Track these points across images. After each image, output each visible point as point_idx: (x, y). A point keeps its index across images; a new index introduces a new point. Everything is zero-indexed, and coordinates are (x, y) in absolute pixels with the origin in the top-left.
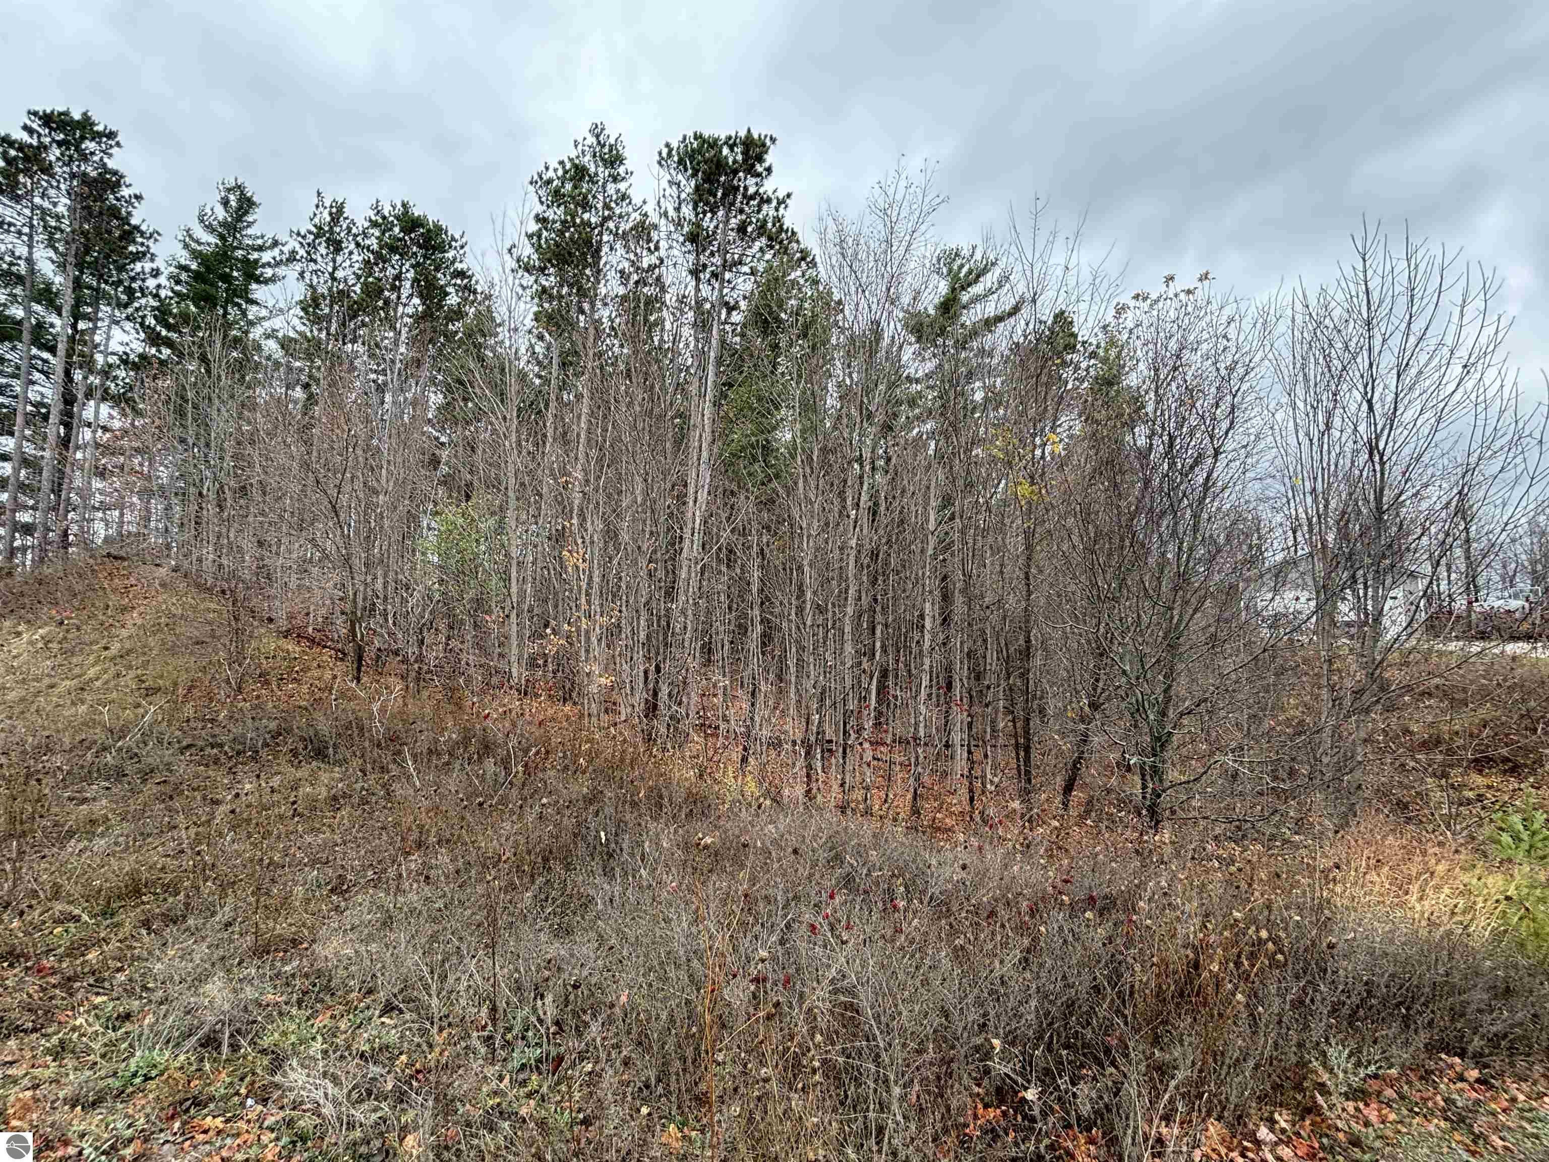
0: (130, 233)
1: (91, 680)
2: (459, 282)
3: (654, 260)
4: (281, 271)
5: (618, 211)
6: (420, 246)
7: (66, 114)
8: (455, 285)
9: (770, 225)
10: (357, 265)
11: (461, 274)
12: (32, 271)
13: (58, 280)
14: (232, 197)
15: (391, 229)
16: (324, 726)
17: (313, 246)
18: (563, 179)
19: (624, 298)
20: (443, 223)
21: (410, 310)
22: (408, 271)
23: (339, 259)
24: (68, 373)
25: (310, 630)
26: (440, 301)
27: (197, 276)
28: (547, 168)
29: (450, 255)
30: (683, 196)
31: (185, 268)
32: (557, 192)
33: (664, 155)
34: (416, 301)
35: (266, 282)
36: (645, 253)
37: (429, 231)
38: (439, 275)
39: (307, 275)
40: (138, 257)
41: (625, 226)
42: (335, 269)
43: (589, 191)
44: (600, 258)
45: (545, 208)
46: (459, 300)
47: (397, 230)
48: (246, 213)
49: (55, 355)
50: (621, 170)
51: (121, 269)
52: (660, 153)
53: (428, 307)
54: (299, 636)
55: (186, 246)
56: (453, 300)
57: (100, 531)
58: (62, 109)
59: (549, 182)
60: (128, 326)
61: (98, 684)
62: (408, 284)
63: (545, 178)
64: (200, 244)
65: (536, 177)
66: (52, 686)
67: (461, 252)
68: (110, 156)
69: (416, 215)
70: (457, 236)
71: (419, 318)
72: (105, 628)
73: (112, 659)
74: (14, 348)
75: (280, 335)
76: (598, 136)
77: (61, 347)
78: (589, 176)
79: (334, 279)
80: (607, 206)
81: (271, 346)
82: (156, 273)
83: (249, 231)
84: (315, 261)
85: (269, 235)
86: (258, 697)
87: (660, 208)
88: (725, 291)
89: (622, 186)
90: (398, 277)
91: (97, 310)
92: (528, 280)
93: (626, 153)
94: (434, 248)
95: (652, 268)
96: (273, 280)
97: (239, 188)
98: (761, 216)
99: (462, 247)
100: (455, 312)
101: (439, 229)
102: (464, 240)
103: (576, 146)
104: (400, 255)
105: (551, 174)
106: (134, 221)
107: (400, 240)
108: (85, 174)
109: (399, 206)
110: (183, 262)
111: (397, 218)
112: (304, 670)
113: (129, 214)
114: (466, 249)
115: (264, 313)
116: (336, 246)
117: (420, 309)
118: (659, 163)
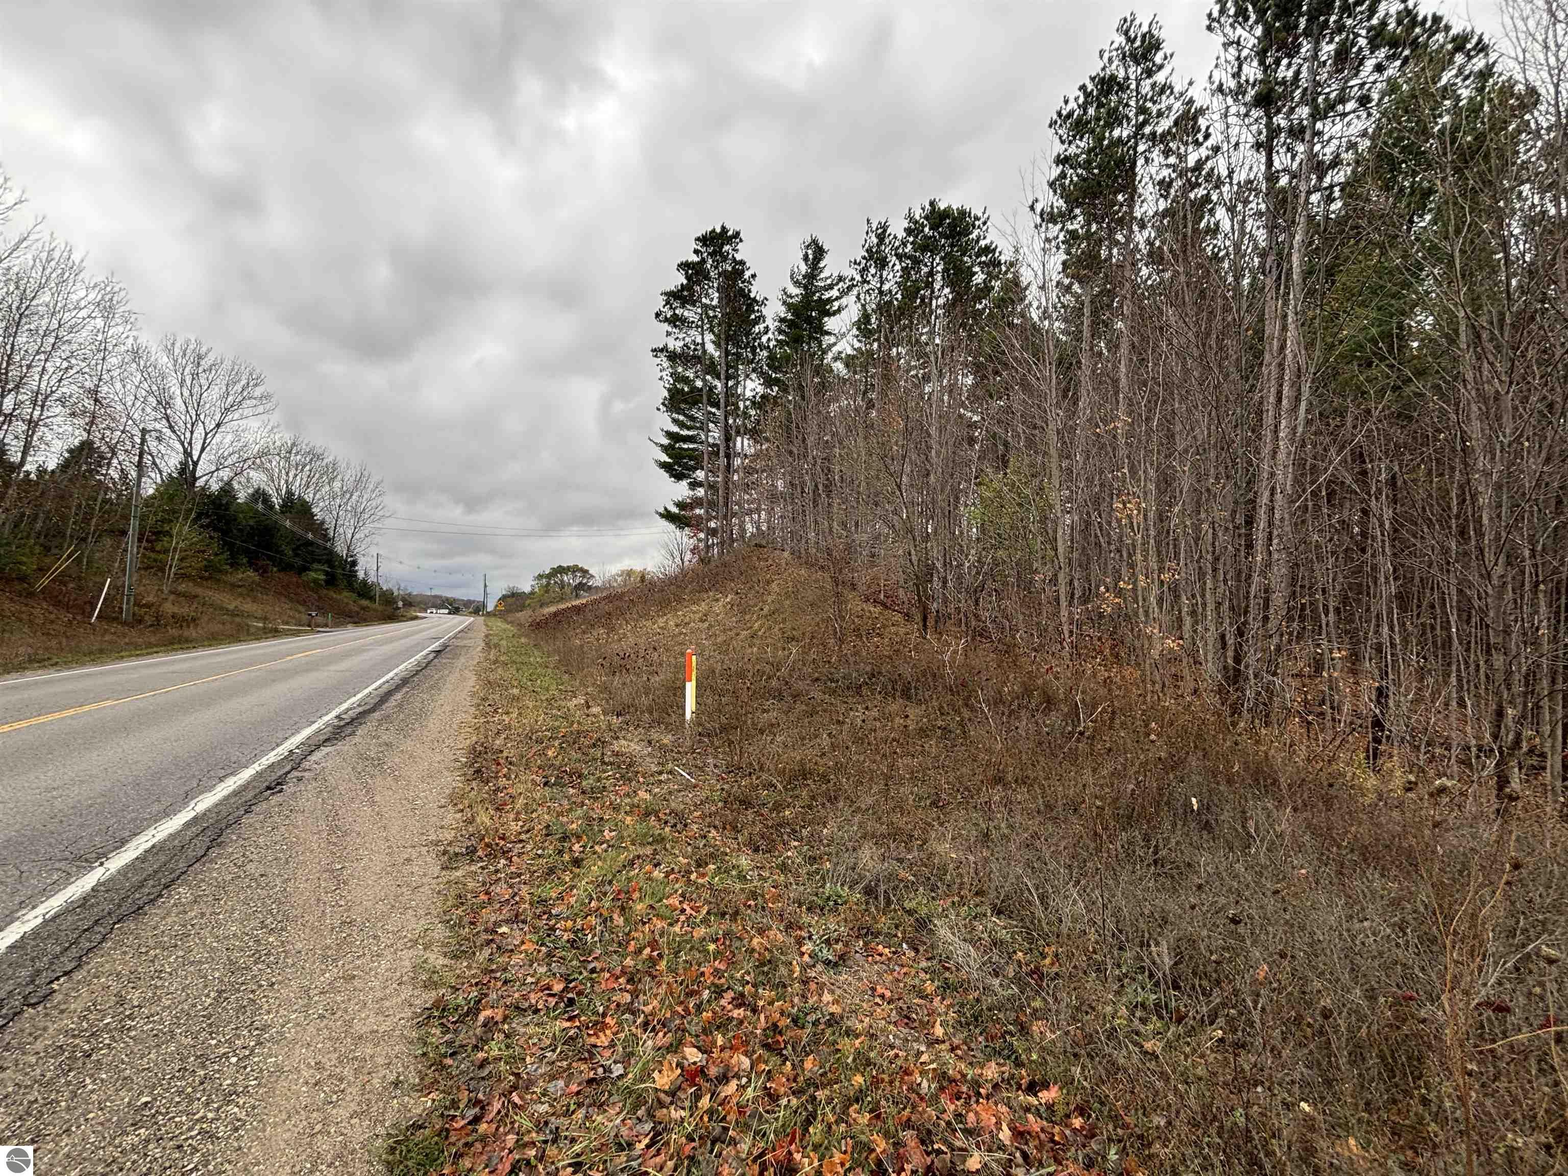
0: (752, 303)
1: (757, 631)
2: (984, 259)
3: (1203, 152)
4: (844, 301)
5: (1154, 110)
6: (947, 238)
7: (713, 231)
8: (980, 263)
9: (1392, 26)
10: (898, 274)
11: (987, 250)
12: (705, 352)
13: (717, 354)
14: (810, 252)
15: (922, 231)
16: (907, 671)
17: (865, 270)
18: (1084, 107)
19: (1166, 213)
20: (967, 208)
21: (941, 301)
22: (938, 264)
23: (885, 273)
24: (726, 420)
25: (882, 597)
26: (968, 283)
27: (791, 324)
28: (1066, 102)
29: (973, 236)
30: (1245, 53)
31: (782, 320)
32: (1079, 122)
33: (1216, 14)
34: (947, 290)
35: (834, 313)
36: (1190, 148)
37: (954, 219)
38: (965, 259)
39: (862, 296)
40: (756, 322)
41: (1165, 125)
42: (882, 283)
43: (1120, 102)
44: (1135, 175)
45: (1066, 146)
46: (984, 277)
47: (927, 229)
48: (820, 260)
49: (719, 409)
50: (1158, 59)
51: (748, 334)
52: (1210, 15)
53: (958, 293)
54: (875, 601)
55: (784, 303)
56: (979, 278)
57: (750, 528)
58: (710, 229)
59: (1070, 115)
60: (754, 376)
61: (760, 633)
62: (939, 277)
63: (1064, 113)
64: (792, 297)
65: (1055, 117)
66: (737, 635)
67: (984, 228)
68: (737, 251)
69: (942, 208)
70: (980, 214)
71: (949, 307)
72: (760, 596)
73: (766, 616)
74: (699, 409)
75: (843, 355)
76: (1126, 33)
77: (722, 404)
78: (1119, 84)
79: (881, 292)
80: (1142, 110)
81: (839, 366)
82: (767, 329)
83: (822, 276)
84: (868, 283)
85: (835, 274)
86: (854, 646)
87: (1212, 83)
88: (1317, 148)
89: (1160, 77)
90: (931, 274)
91: (737, 370)
92: (1054, 229)
93: (1163, 35)
94: (959, 234)
95: (1199, 165)
96: (839, 311)
97: (814, 242)
98: (1375, 21)
99: (985, 223)
100: (982, 290)
101: (963, 213)
102: (986, 216)
103: (1101, 57)
104: (931, 251)
105: (1072, 105)
106: (752, 295)
107: (930, 237)
108: (725, 271)
109: (928, 207)
110: (783, 316)
111: (926, 218)
112: (884, 626)
113: (750, 291)
114: (989, 223)
115: (832, 339)
116: (882, 263)
117: (950, 297)
118: (1209, 28)
